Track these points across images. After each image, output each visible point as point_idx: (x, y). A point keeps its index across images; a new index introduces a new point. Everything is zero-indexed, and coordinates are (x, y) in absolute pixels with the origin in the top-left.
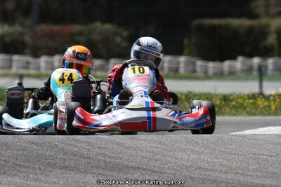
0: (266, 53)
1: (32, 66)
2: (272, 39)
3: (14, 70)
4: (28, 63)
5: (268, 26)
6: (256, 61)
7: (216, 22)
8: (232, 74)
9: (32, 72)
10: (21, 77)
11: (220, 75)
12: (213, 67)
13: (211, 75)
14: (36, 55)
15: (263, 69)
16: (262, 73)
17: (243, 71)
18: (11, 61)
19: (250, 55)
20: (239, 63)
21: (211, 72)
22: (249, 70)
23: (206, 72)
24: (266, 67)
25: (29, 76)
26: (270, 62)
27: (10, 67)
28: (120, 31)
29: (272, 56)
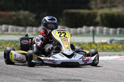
0: (96, 25)
2: (98, 19)
5: (97, 13)
6: (92, 28)
8: (81, 34)
15: (95, 32)
17: (85, 32)
19: (89, 25)
21: (72, 33)
22: (88, 32)
24: (96, 31)
26: (98, 29)
28: (31, 14)
29: (99, 26)
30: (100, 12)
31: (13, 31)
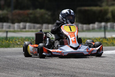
0: (107, 21)
1: (11, 27)
2: (109, 15)
3: (4, 29)
4: (10, 26)
5: (108, 10)
6: (103, 24)
7: (87, 8)
8: (93, 30)
9: (11, 30)
10: (7, 32)
11: (88, 30)
12: (86, 27)
13: (85, 30)
14: (13, 23)
16: (105, 29)
17: (97, 28)
18: (3, 25)
19: (100, 22)
20: (96, 25)
21: (85, 29)
22: (100, 28)
23: (83, 29)
24: (107, 26)
25: (10, 32)
26: (109, 24)
27: (2, 28)
29: (109, 22)
30: (111, 8)
31: (31, 28)
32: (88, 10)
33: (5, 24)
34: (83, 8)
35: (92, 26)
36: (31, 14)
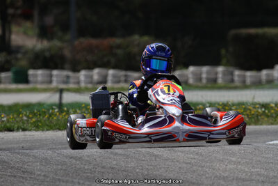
1: (71, 80)
3: (54, 84)
4: (68, 77)
7: (253, 31)
9: (72, 86)
10: (61, 91)
11: (258, 84)
12: (251, 76)
13: (249, 84)
14: (76, 70)
18: (51, 76)
20: (276, 72)
21: (248, 81)
23: (244, 82)
25: (69, 90)
27: (51, 82)
31: (119, 82)
32: (257, 36)
33: (55, 72)
34: (245, 31)
35: (267, 75)
36: (119, 47)
